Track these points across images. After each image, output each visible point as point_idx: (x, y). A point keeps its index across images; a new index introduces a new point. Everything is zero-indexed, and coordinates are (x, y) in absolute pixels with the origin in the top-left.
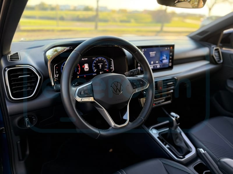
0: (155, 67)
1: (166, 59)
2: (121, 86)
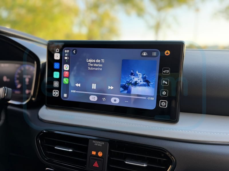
0: (104, 99)
1: (142, 83)
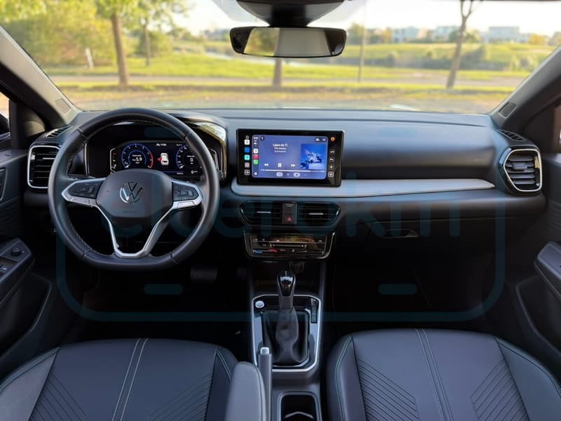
0: (288, 174)
1: (317, 161)
2: (140, 190)
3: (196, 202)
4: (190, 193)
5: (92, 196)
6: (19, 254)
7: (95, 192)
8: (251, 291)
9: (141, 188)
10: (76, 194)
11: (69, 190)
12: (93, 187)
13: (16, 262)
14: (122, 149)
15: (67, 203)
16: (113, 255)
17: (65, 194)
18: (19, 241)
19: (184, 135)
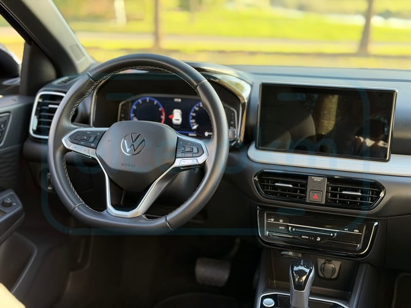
2: (142, 141)
3: (200, 160)
4: (195, 150)
5: (93, 145)
6: (10, 205)
7: (97, 141)
8: (261, 287)
9: (144, 140)
10: (77, 142)
11: (70, 137)
12: (94, 136)
13: (5, 213)
14: (133, 102)
15: (66, 151)
16: (105, 212)
17: (65, 142)
18: (12, 193)
19: (195, 84)
